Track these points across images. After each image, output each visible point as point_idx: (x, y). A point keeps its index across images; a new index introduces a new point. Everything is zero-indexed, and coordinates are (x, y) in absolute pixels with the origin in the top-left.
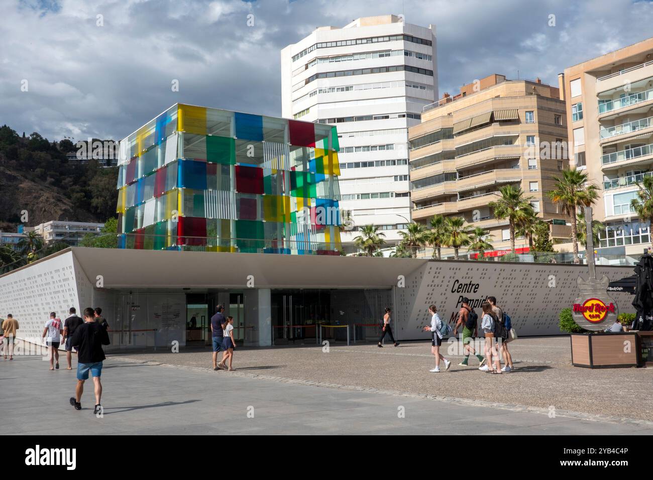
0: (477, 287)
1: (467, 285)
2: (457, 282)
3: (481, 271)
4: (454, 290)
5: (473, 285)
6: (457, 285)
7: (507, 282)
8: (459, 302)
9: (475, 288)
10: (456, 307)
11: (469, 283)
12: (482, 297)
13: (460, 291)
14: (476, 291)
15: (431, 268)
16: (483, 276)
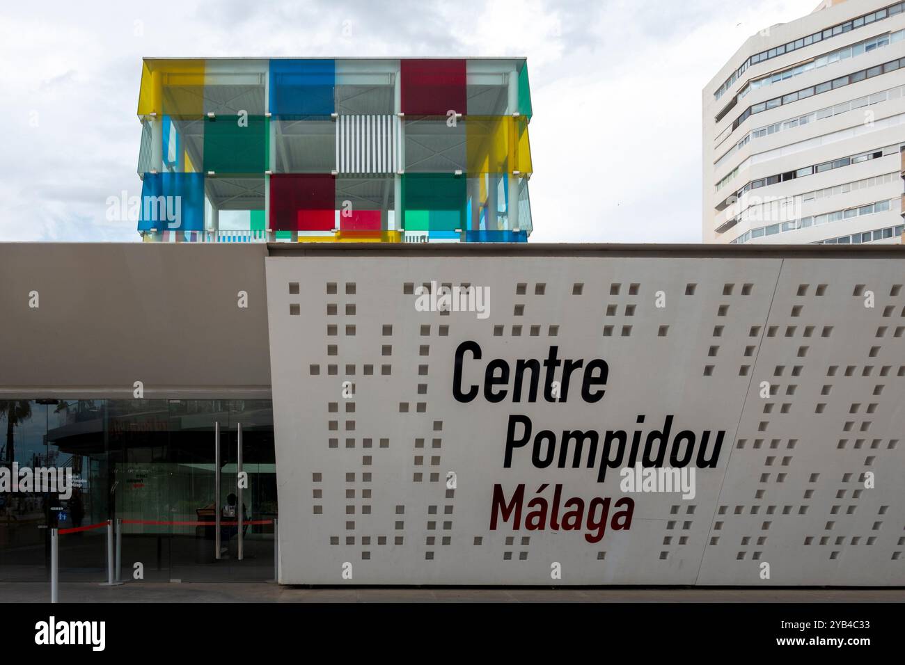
0: (596, 373)
1: (533, 364)
2: (468, 354)
3: (598, 297)
4: (465, 390)
6: (474, 372)
7: (783, 350)
8: (511, 444)
9: (588, 380)
10: (508, 463)
11: (542, 356)
12: (641, 419)
13: (503, 394)
14: (600, 394)
15: (294, 288)
16: (619, 320)
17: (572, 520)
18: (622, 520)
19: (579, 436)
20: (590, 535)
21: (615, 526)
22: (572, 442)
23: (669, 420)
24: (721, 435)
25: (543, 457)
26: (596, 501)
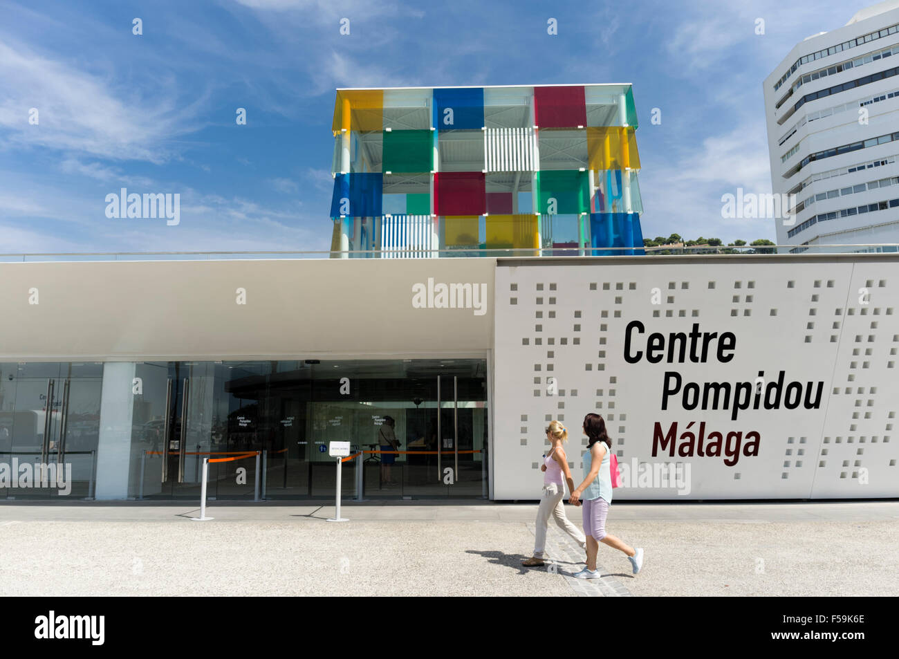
0: (727, 341)
1: (682, 337)
2: (635, 330)
3: (725, 290)
4: (633, 354)
5: (708, 337)
6: (639, 342)
8: (667, 393)
9: (721, 347)
10: (664, 407)
11: (688, 330)
12: (761, 374)
13: (660, 357)
14: (730, 357)
15: (514, 287)
16: (741, 306)
17: (714, 449)
18: (751, 449)
19: (717, 387)
20: (728, 460)
21: (747, 453)
22: (712, 391)
23: (782, 374)
24: (821, 385)
25: (690, 402)
26: (731, 435)
